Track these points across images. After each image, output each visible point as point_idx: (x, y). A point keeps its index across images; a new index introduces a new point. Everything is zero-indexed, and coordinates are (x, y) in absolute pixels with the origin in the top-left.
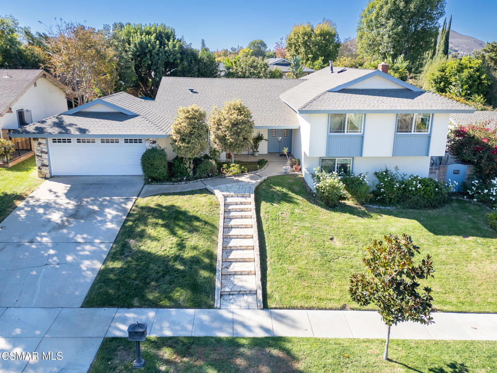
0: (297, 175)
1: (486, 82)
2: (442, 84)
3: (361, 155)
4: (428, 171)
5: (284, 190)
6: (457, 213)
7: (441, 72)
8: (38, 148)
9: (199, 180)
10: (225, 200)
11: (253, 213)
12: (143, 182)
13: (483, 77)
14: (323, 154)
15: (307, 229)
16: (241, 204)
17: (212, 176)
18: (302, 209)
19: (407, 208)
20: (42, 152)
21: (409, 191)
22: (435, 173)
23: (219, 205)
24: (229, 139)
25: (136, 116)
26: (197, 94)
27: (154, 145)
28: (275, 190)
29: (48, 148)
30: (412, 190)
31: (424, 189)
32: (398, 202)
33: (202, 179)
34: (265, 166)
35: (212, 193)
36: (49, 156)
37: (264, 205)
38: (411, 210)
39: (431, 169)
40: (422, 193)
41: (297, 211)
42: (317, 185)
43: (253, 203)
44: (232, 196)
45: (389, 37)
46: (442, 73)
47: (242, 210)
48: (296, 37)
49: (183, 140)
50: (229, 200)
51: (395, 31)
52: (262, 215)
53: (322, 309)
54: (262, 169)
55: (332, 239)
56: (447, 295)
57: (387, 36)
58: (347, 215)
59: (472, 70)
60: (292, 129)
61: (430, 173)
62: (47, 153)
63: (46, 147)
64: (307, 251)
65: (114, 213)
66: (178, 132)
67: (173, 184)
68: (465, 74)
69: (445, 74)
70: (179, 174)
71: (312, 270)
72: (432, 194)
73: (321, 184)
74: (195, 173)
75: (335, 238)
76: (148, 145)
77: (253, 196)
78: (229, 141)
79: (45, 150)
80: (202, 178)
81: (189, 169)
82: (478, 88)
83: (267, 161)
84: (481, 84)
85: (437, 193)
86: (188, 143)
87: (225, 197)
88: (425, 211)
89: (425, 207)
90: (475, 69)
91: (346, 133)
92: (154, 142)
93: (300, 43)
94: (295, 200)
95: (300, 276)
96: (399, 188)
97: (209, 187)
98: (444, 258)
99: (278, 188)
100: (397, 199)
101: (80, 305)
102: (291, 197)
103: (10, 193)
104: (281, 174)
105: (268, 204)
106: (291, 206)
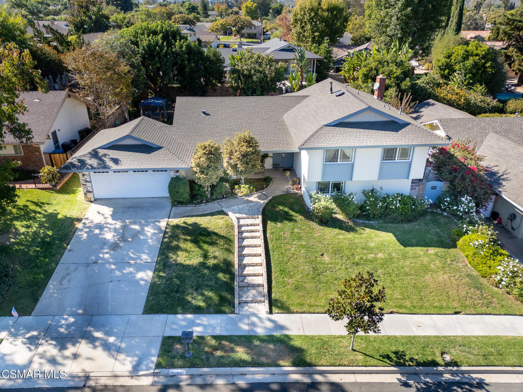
0: (297, 193)
1: (490, 70)
2: (447, 71)
3: (351, 180)
4: (409, 187)
5: (286, 209)
6: (428, 226)
7: (447, 58)
8: (83, 178)
9: (216, 201)
10: (239, 222)
11: (260, 234)
12: (170, 204)
13: (488, 64)
14: (319, 179)
15: (303, 246)
16: (251, 225)
17: (226, 198)
18: (300, 228)
19: (388, 222)
20: (86, 181)
21: (390, 209)
22: (415, 189)
23: (234, 227)
24: (240, 168)
25: (160, 148)
26: (209, 116)
27: (177, 174)
28: (278, 209)
29: (90, 178)
30: (392, 208)
31: (402, 208)
32: (380, 217)
33: (218, 201)
34: (270, 184)
35: (227, 215)
36: (92, 184)
37: (270, 224)
38: (390, 225)
39: (412, 186)
40: (401, 210)
41: (296, 230)
42: (313, 206)
43: (261, 225)
44: (244, 218)
45: (398, 19)
46: (447, 60)
47: (252, 231)
48: (302, 13)
49: (202, 172)
50: (242, 222)
51: (403, 12)
52: (268, 235)
53: (312, 313)
54: (268, 188)
55: (322, 255)
56: (404, 300)
57: (396, 17)
58: (337, 231)
59: (477, 57)
60: (293, 153)
61: (411, 189)
62: (90, 182)
63: (89, 177)
64: (302, 267)
65: (152, 231)
66: (198, 165)
67: (195, 206)
68: (470, 62)
69: (450, 61)
70: (199, 196)
71: (305, 282)
72: (408, 211)
73: (316, 205)
74: (212, 194)
75: (325, 254)
76: (173, 174)
77: (260, 217)
78: (240, 169)
79: (89, 180)
80: (218, 199)
81: (207, 192)
82: (481, 76)
83: (272, 178)
84: (485, 72)
85: (413, 210)
86: (207, 175)
87: (238, 219)
88: (402, 225)
89: (402, 221)
90: (481, 56)
91: (339, 162)
92: (178, 171)
93: (306, 20)
94: (294, 218)
95: (297, 288)
96: (381, 207)
97: (224, 209)
98: (407, 269)
99: (281, 207)
100: (380, 215)
101: (141, 313)
102: (292, 216)
103: (68, 216)
104: (284, 193)
105: (273, 224)
106: (292, 226)
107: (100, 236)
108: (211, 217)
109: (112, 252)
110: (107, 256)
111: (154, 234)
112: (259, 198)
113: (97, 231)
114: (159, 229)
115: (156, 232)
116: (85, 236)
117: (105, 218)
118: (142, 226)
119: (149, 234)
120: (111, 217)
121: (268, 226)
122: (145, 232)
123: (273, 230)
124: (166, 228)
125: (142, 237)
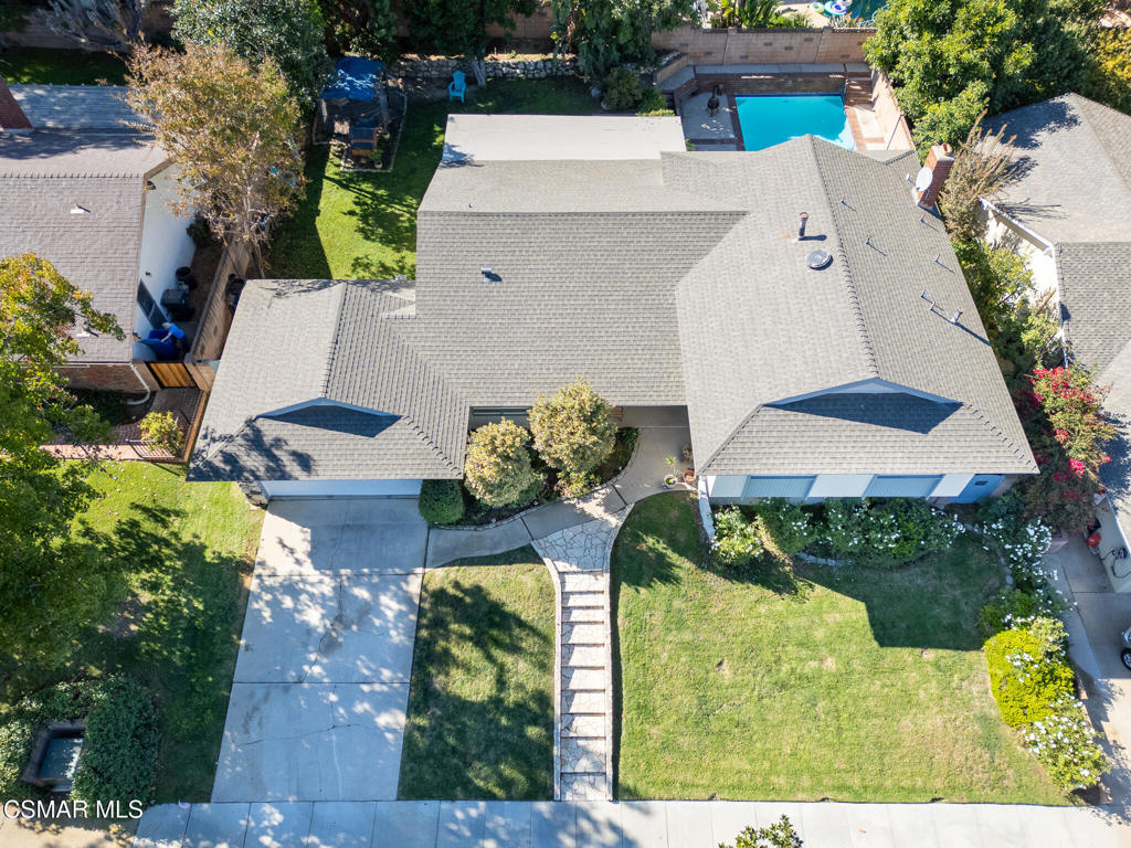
0: (689, 493)
5: (661, 547)
9: (517, 517)
10: (563, 583)
11: (604, 615)
12: (424, 525)
15: (686, 646)
16: (588, 592)
18: (684, 596)
19: (864, 567)
23: (554, 597)
25: (394, 419)
26: (499, 285)
28: (644, 548)
33: (522, 514)
34: (634, 454)
35: (541, 562)
37: (626, 590)
38: (867, 573)
41: (676, 604)
43: (607, 594)
44: (575, 573)
47: (590, 607)
50: (570, 583)
52: (620, 621)
53: (685, 800)
54: (627, 468)
55: (720, 664)
64: (680, 697)
65: (395, 606)
67: (476, 530)
75: (726, 661)
83: (637, 435)
87: (561, 574)
94: (677, 571)
97: (534, 542)
98: (872, 703)
99: (650, 541)
101: (395, 797)
102: (671, 565)
103: (224, 555)
104: (660, 491)
105: (631, 590)
106: (669, 592)
107: (296, 615)
108: (509, 567)
109: (325, 661)
110: (317, 670)
111: (400, 615)
112: (608, 505)
113: (288, 602)
114: (407, 599)
115: (404, 608)
116: (267, 614)
117: (298, 562)
118: (375, 590)
119: (390, 615)
120: (309, 561)
121: (621, 594)
122: (382, 608)
123: (631, 606)
124: (422, 599)
125: (377, 622)
